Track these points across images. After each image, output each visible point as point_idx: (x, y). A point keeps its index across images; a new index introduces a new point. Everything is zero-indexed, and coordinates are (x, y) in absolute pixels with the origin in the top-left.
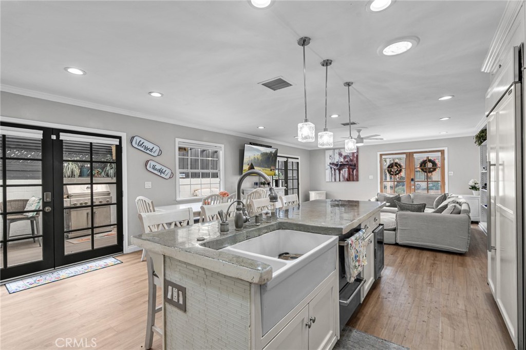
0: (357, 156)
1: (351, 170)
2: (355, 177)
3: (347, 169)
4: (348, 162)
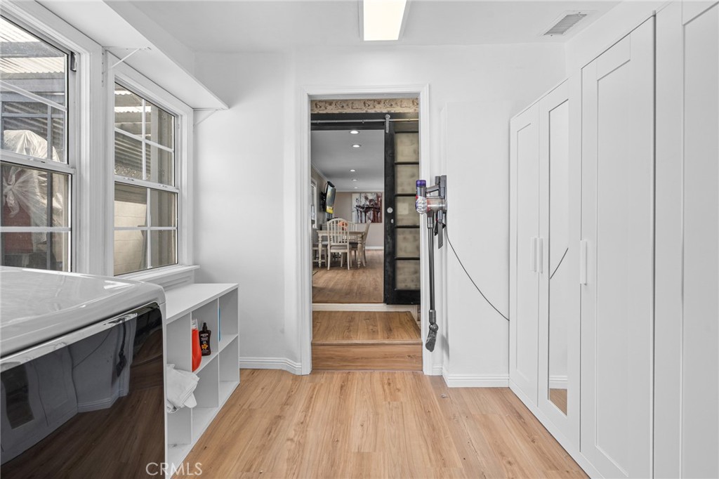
1: (376, 213)
2: (379, 219)
3: (371, 212)
4: (373, 205)
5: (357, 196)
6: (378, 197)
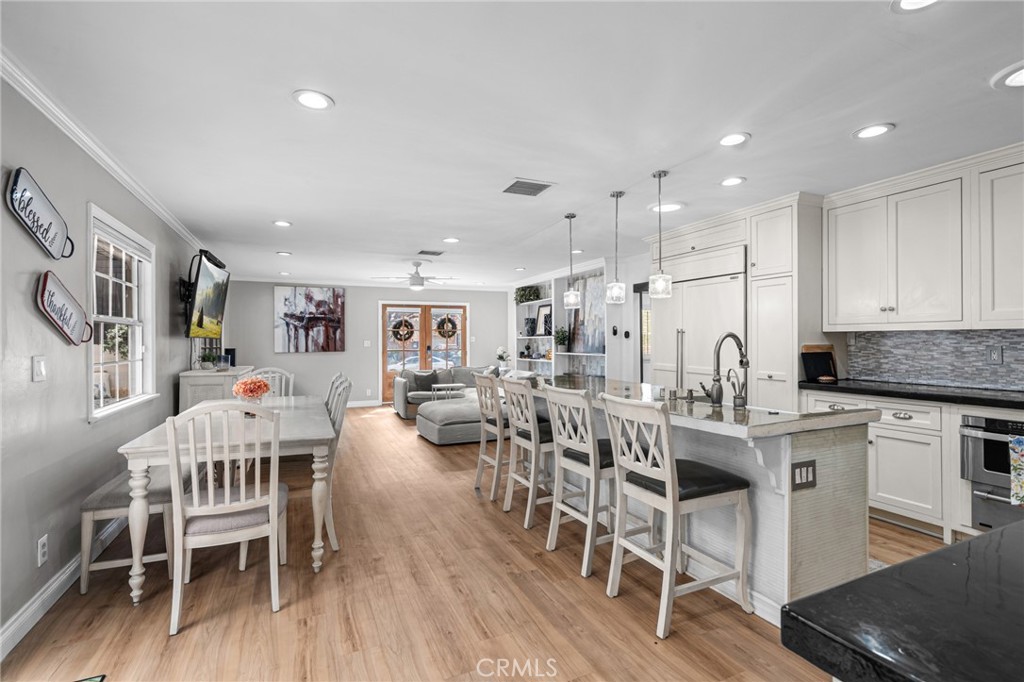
0: (343, 303)
1: (331, 331)
2: (338, 343)
3: (322, 328)
4: (325, 314)
5: (287, 292)
6: (336, 296)
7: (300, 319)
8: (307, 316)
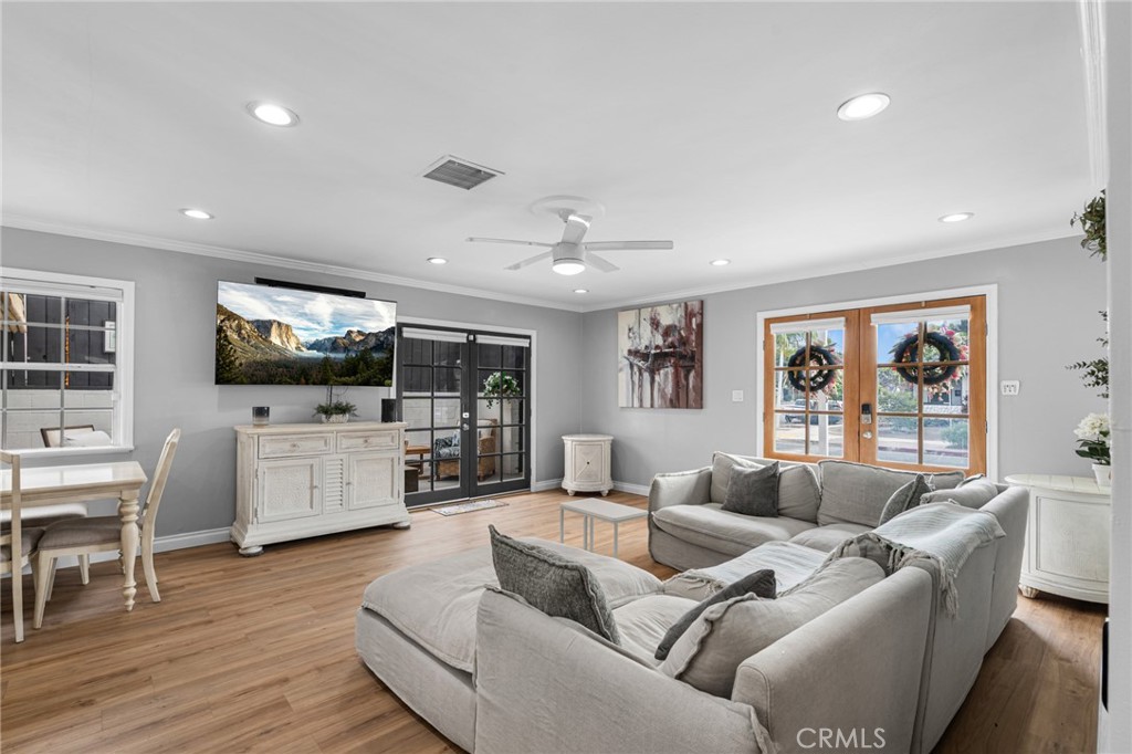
0: (700, 326)
1: (682, 374)
2: (692, 395)
3: (670, 370)
4: (674, 347)
5: (631, 318)
6: (689, 315)
7: (645, 357)
8: (653, 352)
